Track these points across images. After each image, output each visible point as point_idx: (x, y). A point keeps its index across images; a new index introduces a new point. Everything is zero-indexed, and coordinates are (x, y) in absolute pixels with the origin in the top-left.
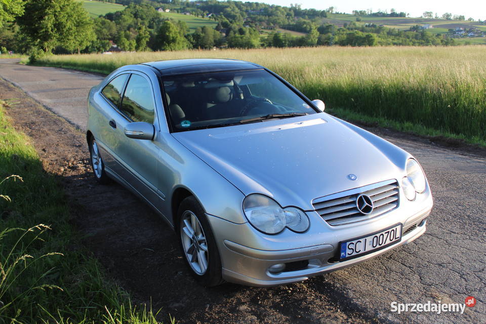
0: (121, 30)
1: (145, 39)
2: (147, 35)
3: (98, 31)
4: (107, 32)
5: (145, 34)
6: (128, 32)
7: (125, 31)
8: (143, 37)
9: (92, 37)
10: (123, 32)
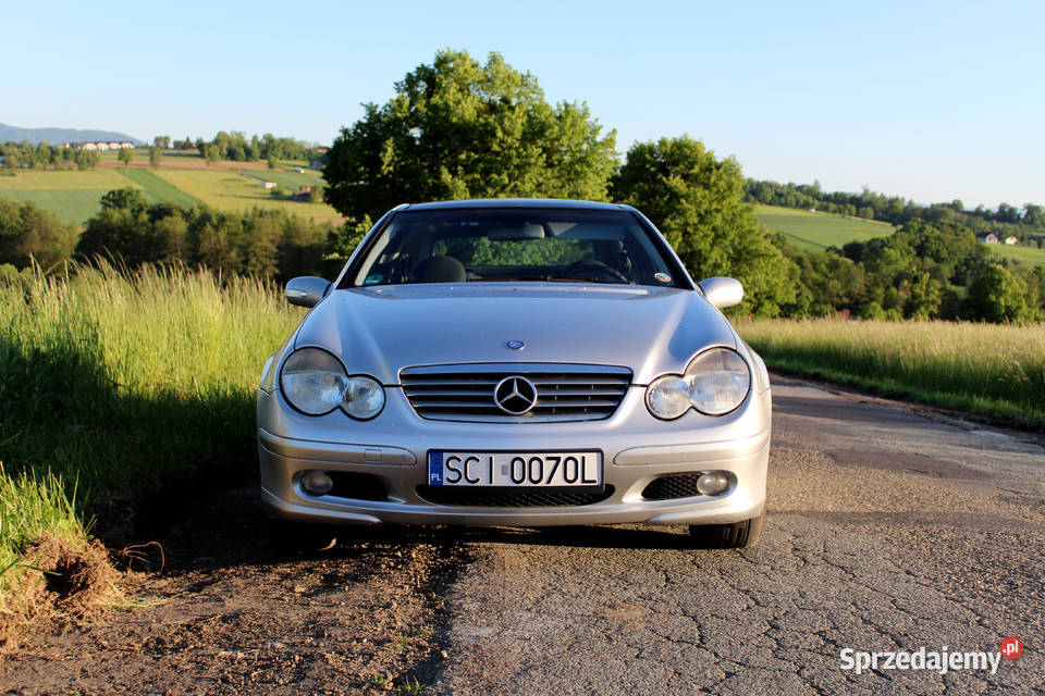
0: (876, 284)
1: (927, 308)
2: (932, 297)
3: (818, 285)
4: (839, 286)
5: (927, 294)
6: (894, 290)
7: (887, 288)
8: (922, 303)
9: (786, 293)
10: (880, 291)
